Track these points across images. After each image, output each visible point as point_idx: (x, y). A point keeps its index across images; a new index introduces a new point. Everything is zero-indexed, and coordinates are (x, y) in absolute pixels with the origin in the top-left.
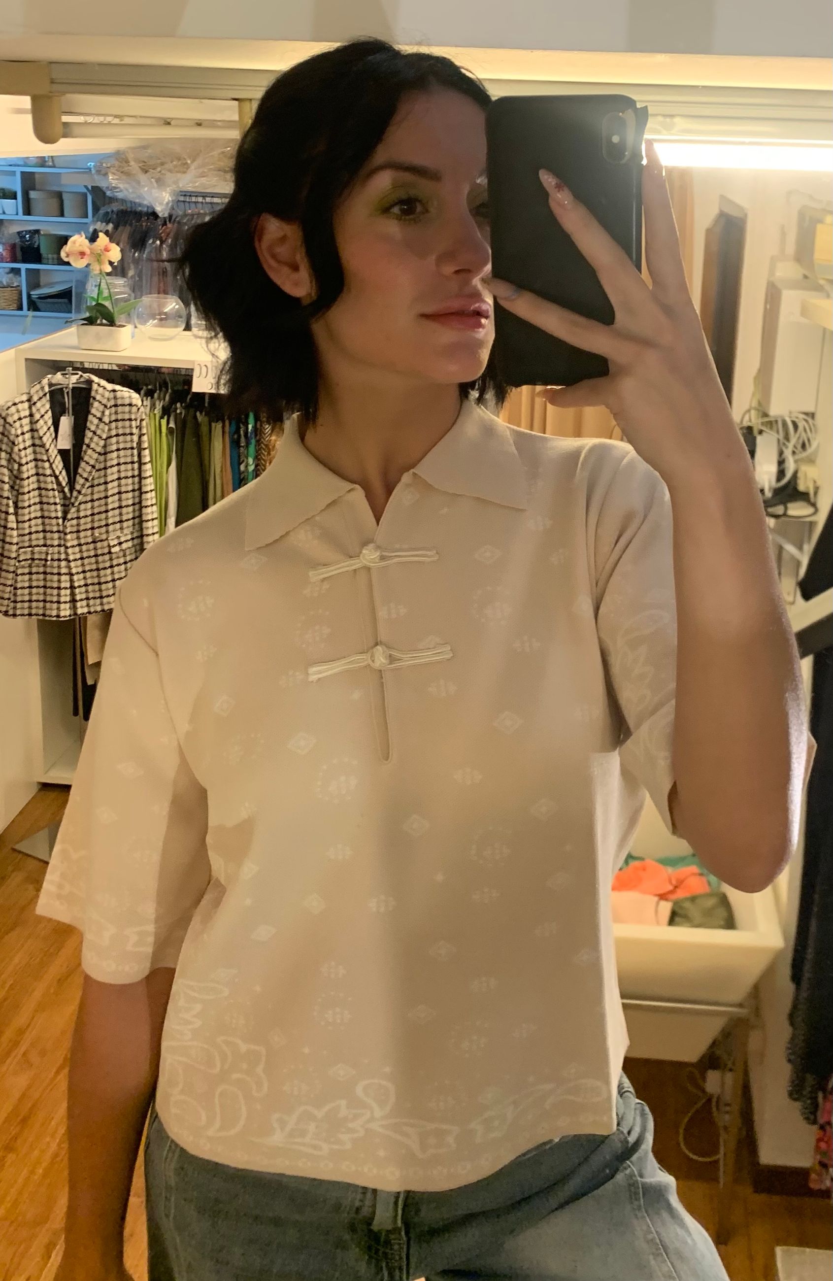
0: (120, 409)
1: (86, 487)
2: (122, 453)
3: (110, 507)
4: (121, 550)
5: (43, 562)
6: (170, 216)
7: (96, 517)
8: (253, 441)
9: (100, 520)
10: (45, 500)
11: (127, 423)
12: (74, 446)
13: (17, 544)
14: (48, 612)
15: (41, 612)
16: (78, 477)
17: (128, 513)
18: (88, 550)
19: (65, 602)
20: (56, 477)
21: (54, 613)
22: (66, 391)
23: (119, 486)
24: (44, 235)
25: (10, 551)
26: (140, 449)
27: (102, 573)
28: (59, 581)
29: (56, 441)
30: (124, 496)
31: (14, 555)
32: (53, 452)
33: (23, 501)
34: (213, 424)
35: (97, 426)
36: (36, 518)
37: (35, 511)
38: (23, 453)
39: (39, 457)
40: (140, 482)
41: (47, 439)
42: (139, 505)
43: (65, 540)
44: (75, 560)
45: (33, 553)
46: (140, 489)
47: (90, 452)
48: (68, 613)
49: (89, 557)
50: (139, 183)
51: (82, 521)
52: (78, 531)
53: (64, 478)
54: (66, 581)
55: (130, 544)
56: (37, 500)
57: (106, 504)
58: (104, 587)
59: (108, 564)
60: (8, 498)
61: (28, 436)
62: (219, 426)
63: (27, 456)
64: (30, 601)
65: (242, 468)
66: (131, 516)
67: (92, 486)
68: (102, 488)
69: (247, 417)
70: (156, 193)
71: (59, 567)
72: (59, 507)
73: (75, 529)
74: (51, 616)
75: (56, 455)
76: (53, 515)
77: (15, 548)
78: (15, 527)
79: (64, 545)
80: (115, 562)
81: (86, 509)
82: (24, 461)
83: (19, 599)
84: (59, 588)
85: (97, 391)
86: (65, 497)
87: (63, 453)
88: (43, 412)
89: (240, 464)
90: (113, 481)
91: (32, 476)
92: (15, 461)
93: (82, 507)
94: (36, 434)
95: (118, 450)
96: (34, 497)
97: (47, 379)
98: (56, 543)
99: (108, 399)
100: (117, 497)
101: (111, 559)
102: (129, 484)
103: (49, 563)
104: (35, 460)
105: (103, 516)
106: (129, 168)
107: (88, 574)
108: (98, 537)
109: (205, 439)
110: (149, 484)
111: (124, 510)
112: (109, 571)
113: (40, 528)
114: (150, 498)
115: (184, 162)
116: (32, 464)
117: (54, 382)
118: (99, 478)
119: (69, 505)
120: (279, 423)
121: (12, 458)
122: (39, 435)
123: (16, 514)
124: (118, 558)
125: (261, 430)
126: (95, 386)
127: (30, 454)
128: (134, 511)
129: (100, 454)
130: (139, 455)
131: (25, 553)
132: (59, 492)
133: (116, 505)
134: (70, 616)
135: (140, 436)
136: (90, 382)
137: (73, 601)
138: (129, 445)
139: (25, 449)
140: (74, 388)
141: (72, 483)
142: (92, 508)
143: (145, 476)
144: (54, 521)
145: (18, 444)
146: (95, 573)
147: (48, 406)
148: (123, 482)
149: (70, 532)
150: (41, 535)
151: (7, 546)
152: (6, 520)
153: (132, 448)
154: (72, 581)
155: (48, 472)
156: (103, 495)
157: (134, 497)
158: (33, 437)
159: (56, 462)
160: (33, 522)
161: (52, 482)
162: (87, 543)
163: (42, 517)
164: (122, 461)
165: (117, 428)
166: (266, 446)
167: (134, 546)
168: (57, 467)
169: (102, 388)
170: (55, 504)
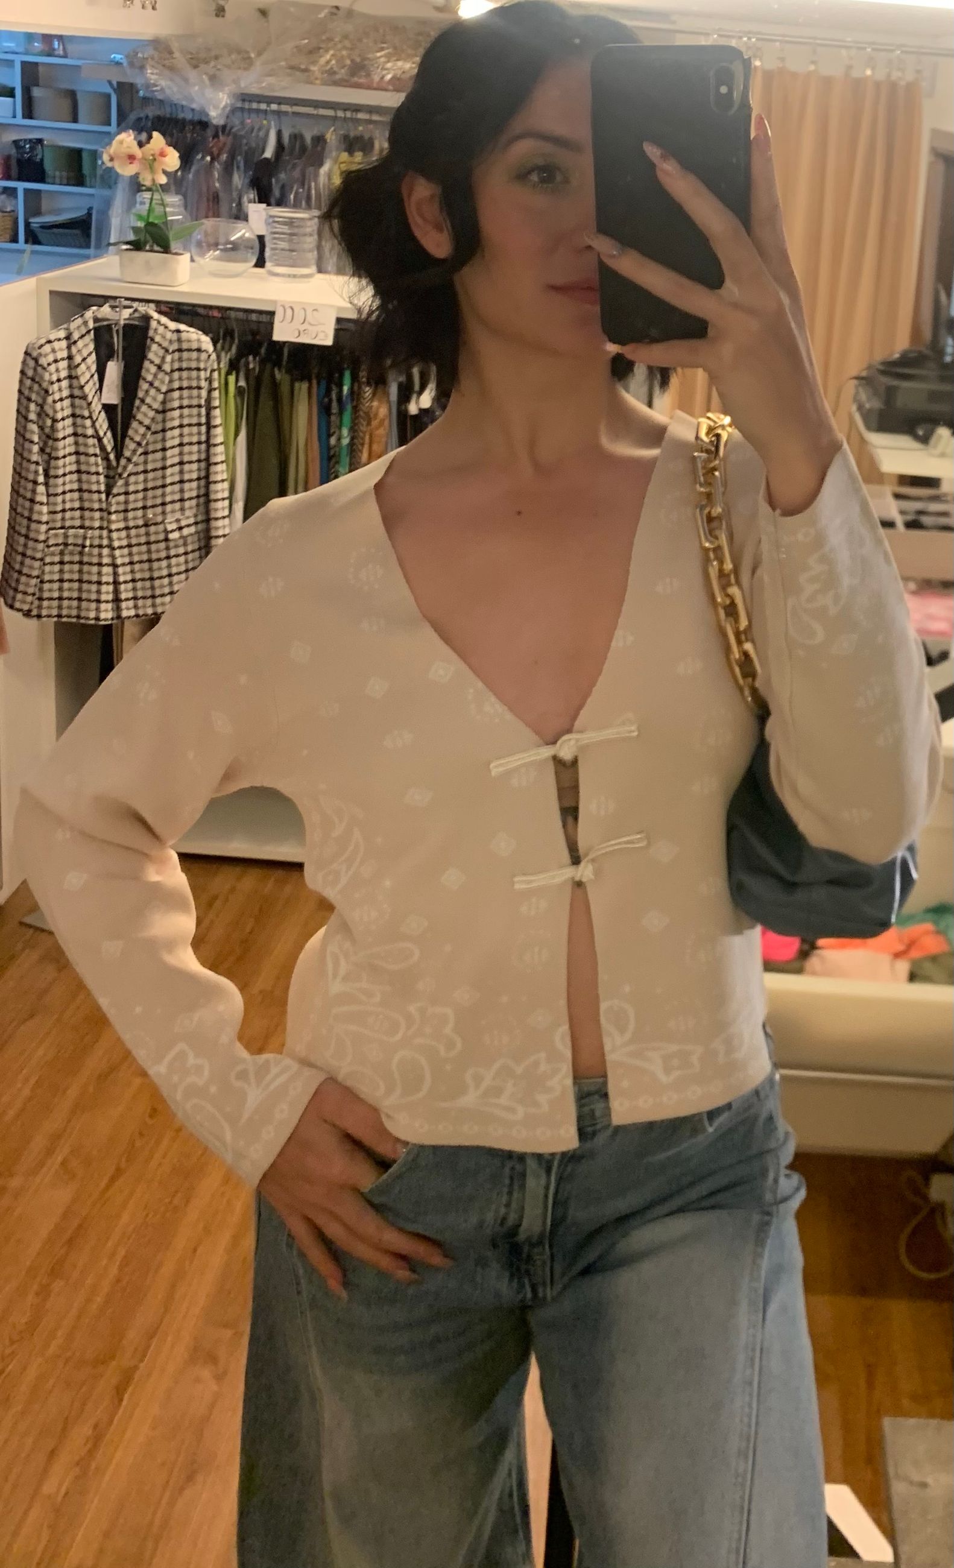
0: (185, 355)
1: (138, 453)
2: (186, 411)
3: (169, 481)
4: (181, 537)
5: (79, 549)
6: (224, 127)
7: (150, 493)
8: (349, 408)
9: (154, 497)
10: (83, 468)
11: (194, 374)
12: (123, 400)
13: (47, 523)
14: (83, 614)
15: (74, 612)
16: (127, 440)
17: (191, 490)
18: (138, 536)
19: (107, 602)
20: (100, 440)
21: (92, 615)
22: (115, 329)
23: (181, 454)
24: (48, 146)
25: (38, 532)
26: (209, 409)
27: (155, 565)
28: (99, 573)
29: (101, 392)
30: (186, 467)
31: (42, 537)
32: (97, 407)
33: (57, 468)
34: (297, 385)
35: (155, 376)
36: (71, 491)
37: (70, 482)
38: (58, 405)
39: (78, 412)
40: (208, 451)
41: (90, 389)
42: (206, 479)
43: (109, 522)
44: (120, 547)
45: (66, 536)
46: (207, 459)
47: (144, 408)
48: (110, 615)
49: (139, 544)
50: (186, 80)
51: (132, 497)
52: (126, 511)
53: (109, 441)
54: (107, 574)
55: (193, 529)
56: (74, 468)
57: (164, 477)
58: (157, 583)
59: (163, 554)
60: (37, 463)
61: (65, 384)
62: (305, 386)
63: (63, 409)
64: (60, 599)
65: (333, 441)
66: (194, 494)
67: (146, 453)
68: (159, 455)
69: (341, 376)
70: (209, 93)
71: (100, 555)
72: (102, 478)
73: (122, 507)
74: (88, 618)
75: (100, 412)
76: (94, 488)
77: (44, 528)
78: (45, 501)
79: (107, 527)
80: (173, 552)
81: (137, 483)
82: (59, 416)
83: (46, 595)
84: (99, 583)
85: (156, 330)
86: (109, 467)
87: (108, 409)
88: (85, 353)
89: (329, 436)
90: (173, 447)
91: (69, 436)
92: (47, 415)
93: (132, 479)
94: (75, 382)
95: (181, 407)
96: (70, 464)
97: (91, 312)
98: (97, 524)
99: (171, 342)
100: (177, 468)
101: (168, 548)
102: (193, 453)
103: (87, 549)
104: (73, 415)
105: (159, 492)
106: (173, 60)
107: (137, 567)
108: (151, 519)
109: (286, 401)
110: (219, 453)
111: (187, 486)
112: (164, 563)
113: (77, 505)
114: (220, 472)
115: (246, 56)
116: (69, 422)
117: (100, 316)
118: (155, 442)
119: (113, 477)
120: (381, 387)
121: (45, 412)
122: (79, 383)
123: (46, 484)
124: (176, 546)
125: (359, 394)
126: (154, 324)
127: (67, 407)
128: (199, 488)
129: (157, 411)
130: (208, 415)
131: (56, 535)
132: (102, 459)
133: (177, 478)
134: (112, 619)
135: (210, 391)
136: (147, 318)
137: (117, 600)
138: (195, 402)
139: (61, 400)
140: (125, 326)
141: (119, 449)
142: (145, 481)
143: (216, 443)
144: (96, 496)
145: (53, 393)
146: (146, 566)
147: (92, 346)
148: (186, 449)
149: (115, 512)
150: (78, 513)
151: (33, 526)
152: (34, 491)
153: (200, 406)
154: (115, 574)
155: (90, 432)
156: (159, 465)
157: (199, 470)
158: (71, 387)
159: (100, 420)
160: (68, 496)
161: (94, 445)
162: (137, 527)
163: (80, 490)
164: (186, 421)
165: (180, 379)
166: (367, 414)
167: (197, 532)
168: (101, 426)
169: (163, 327)
170: (98, 473)
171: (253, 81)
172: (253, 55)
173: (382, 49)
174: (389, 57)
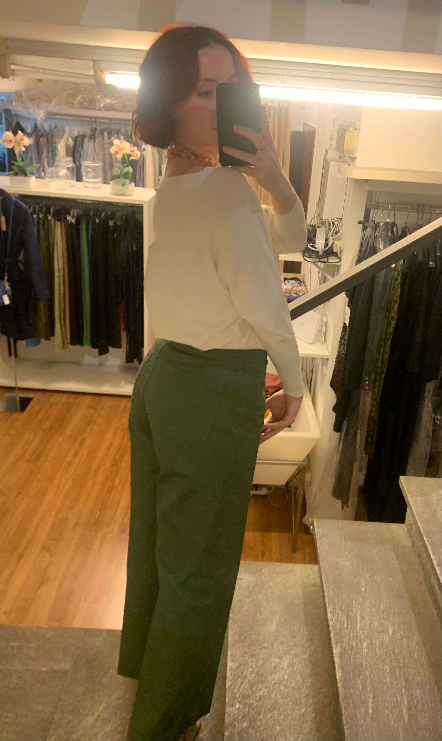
50: (28, 107)
62: (59, 223)
70: (37, 112)
106: (23, 100)
109: (52, 229)
171: (52, 107)
172: (52, 97)
173: (99, 95)
174: (102, 98)
